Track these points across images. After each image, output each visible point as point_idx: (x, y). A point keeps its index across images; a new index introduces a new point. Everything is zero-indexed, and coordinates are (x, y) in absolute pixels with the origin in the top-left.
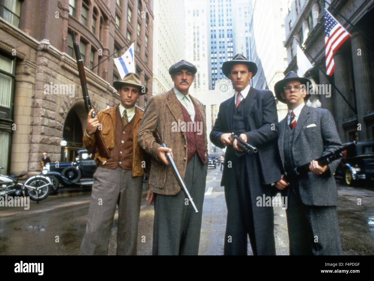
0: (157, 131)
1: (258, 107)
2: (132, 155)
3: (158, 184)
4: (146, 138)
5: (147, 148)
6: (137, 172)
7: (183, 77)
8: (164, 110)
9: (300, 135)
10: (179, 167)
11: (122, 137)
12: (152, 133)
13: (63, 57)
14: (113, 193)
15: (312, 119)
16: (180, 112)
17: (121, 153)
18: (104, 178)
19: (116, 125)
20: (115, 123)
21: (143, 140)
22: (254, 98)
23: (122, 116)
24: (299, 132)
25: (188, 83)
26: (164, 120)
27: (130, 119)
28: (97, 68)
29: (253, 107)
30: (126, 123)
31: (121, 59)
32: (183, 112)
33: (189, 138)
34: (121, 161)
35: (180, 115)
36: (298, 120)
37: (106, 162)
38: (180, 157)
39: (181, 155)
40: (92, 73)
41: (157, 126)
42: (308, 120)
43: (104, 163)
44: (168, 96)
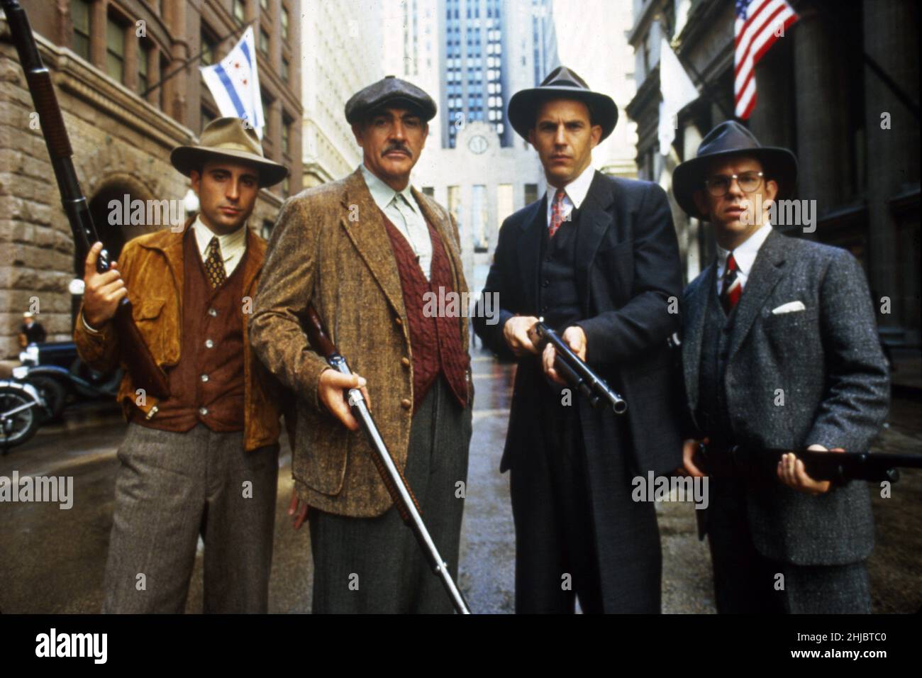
0: (314, 308)
1: (621, 237)
2: (243, 384)
3: (322, 481)
4: (278, 335)
5: (283, 370)
6: (260, 435)
7: (396, 134)
8: (333, 241)
9: (750, 336)
10: (388, 431)
11: (206, 329)
12: (296, 318)
13: (63, 61)
14: (183, 507)
15: (792, 285)
16: (387, 247)
17: (205, 379)
18: (152, 461)
19: (186, 288)
20: (180, 283)
21: (269, 345)
22: (608, 210)
23: (204, 258)
24: (749, 327)
25: (409, 154)
26: (335, 274)
27: (229, 268)
28: (157, 91)
29: (606, 237)
30: (218, 280)
31: (220, 71)
32: (394, 245)
33: (418, 332)
34: (206, 407)
35: (386, 258)
36: (747, 284)
37: (155, 409)
38: (392, 397)
39: (392, 390)
40: (146, 104)
41: (314, 293)
42: (778, 288)
43: (151, 414)
44: (346, 196)
